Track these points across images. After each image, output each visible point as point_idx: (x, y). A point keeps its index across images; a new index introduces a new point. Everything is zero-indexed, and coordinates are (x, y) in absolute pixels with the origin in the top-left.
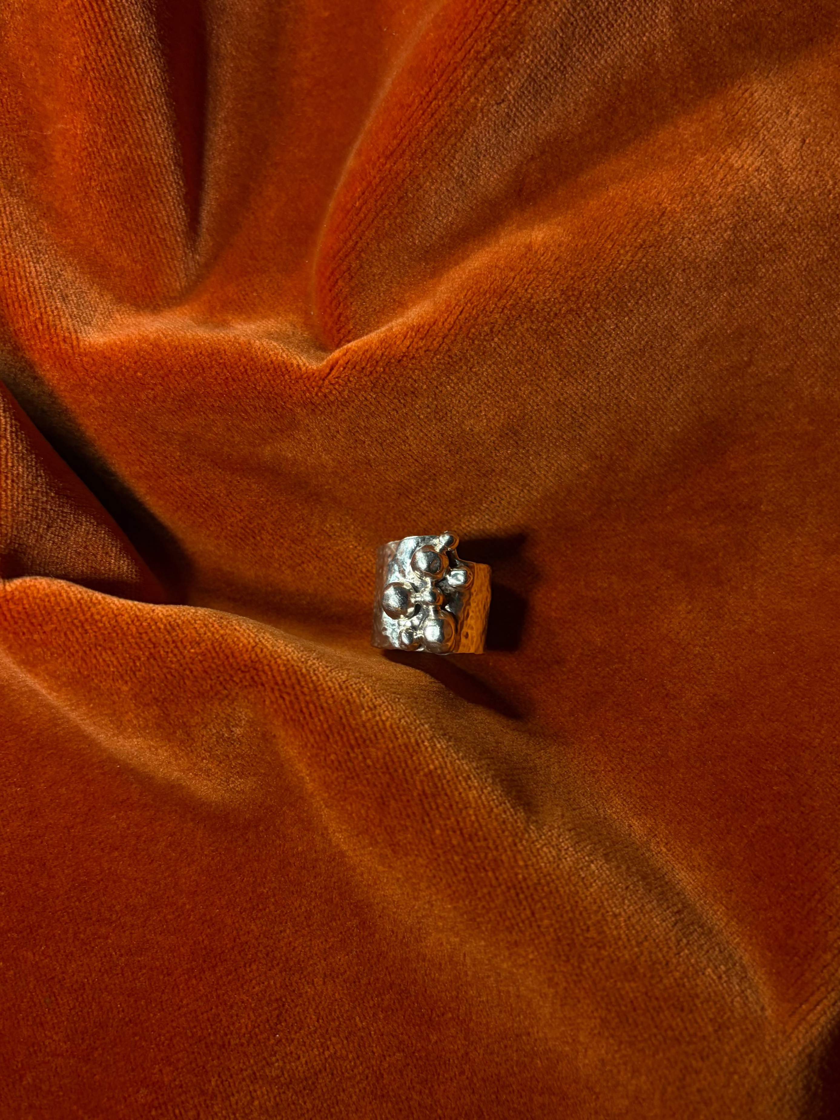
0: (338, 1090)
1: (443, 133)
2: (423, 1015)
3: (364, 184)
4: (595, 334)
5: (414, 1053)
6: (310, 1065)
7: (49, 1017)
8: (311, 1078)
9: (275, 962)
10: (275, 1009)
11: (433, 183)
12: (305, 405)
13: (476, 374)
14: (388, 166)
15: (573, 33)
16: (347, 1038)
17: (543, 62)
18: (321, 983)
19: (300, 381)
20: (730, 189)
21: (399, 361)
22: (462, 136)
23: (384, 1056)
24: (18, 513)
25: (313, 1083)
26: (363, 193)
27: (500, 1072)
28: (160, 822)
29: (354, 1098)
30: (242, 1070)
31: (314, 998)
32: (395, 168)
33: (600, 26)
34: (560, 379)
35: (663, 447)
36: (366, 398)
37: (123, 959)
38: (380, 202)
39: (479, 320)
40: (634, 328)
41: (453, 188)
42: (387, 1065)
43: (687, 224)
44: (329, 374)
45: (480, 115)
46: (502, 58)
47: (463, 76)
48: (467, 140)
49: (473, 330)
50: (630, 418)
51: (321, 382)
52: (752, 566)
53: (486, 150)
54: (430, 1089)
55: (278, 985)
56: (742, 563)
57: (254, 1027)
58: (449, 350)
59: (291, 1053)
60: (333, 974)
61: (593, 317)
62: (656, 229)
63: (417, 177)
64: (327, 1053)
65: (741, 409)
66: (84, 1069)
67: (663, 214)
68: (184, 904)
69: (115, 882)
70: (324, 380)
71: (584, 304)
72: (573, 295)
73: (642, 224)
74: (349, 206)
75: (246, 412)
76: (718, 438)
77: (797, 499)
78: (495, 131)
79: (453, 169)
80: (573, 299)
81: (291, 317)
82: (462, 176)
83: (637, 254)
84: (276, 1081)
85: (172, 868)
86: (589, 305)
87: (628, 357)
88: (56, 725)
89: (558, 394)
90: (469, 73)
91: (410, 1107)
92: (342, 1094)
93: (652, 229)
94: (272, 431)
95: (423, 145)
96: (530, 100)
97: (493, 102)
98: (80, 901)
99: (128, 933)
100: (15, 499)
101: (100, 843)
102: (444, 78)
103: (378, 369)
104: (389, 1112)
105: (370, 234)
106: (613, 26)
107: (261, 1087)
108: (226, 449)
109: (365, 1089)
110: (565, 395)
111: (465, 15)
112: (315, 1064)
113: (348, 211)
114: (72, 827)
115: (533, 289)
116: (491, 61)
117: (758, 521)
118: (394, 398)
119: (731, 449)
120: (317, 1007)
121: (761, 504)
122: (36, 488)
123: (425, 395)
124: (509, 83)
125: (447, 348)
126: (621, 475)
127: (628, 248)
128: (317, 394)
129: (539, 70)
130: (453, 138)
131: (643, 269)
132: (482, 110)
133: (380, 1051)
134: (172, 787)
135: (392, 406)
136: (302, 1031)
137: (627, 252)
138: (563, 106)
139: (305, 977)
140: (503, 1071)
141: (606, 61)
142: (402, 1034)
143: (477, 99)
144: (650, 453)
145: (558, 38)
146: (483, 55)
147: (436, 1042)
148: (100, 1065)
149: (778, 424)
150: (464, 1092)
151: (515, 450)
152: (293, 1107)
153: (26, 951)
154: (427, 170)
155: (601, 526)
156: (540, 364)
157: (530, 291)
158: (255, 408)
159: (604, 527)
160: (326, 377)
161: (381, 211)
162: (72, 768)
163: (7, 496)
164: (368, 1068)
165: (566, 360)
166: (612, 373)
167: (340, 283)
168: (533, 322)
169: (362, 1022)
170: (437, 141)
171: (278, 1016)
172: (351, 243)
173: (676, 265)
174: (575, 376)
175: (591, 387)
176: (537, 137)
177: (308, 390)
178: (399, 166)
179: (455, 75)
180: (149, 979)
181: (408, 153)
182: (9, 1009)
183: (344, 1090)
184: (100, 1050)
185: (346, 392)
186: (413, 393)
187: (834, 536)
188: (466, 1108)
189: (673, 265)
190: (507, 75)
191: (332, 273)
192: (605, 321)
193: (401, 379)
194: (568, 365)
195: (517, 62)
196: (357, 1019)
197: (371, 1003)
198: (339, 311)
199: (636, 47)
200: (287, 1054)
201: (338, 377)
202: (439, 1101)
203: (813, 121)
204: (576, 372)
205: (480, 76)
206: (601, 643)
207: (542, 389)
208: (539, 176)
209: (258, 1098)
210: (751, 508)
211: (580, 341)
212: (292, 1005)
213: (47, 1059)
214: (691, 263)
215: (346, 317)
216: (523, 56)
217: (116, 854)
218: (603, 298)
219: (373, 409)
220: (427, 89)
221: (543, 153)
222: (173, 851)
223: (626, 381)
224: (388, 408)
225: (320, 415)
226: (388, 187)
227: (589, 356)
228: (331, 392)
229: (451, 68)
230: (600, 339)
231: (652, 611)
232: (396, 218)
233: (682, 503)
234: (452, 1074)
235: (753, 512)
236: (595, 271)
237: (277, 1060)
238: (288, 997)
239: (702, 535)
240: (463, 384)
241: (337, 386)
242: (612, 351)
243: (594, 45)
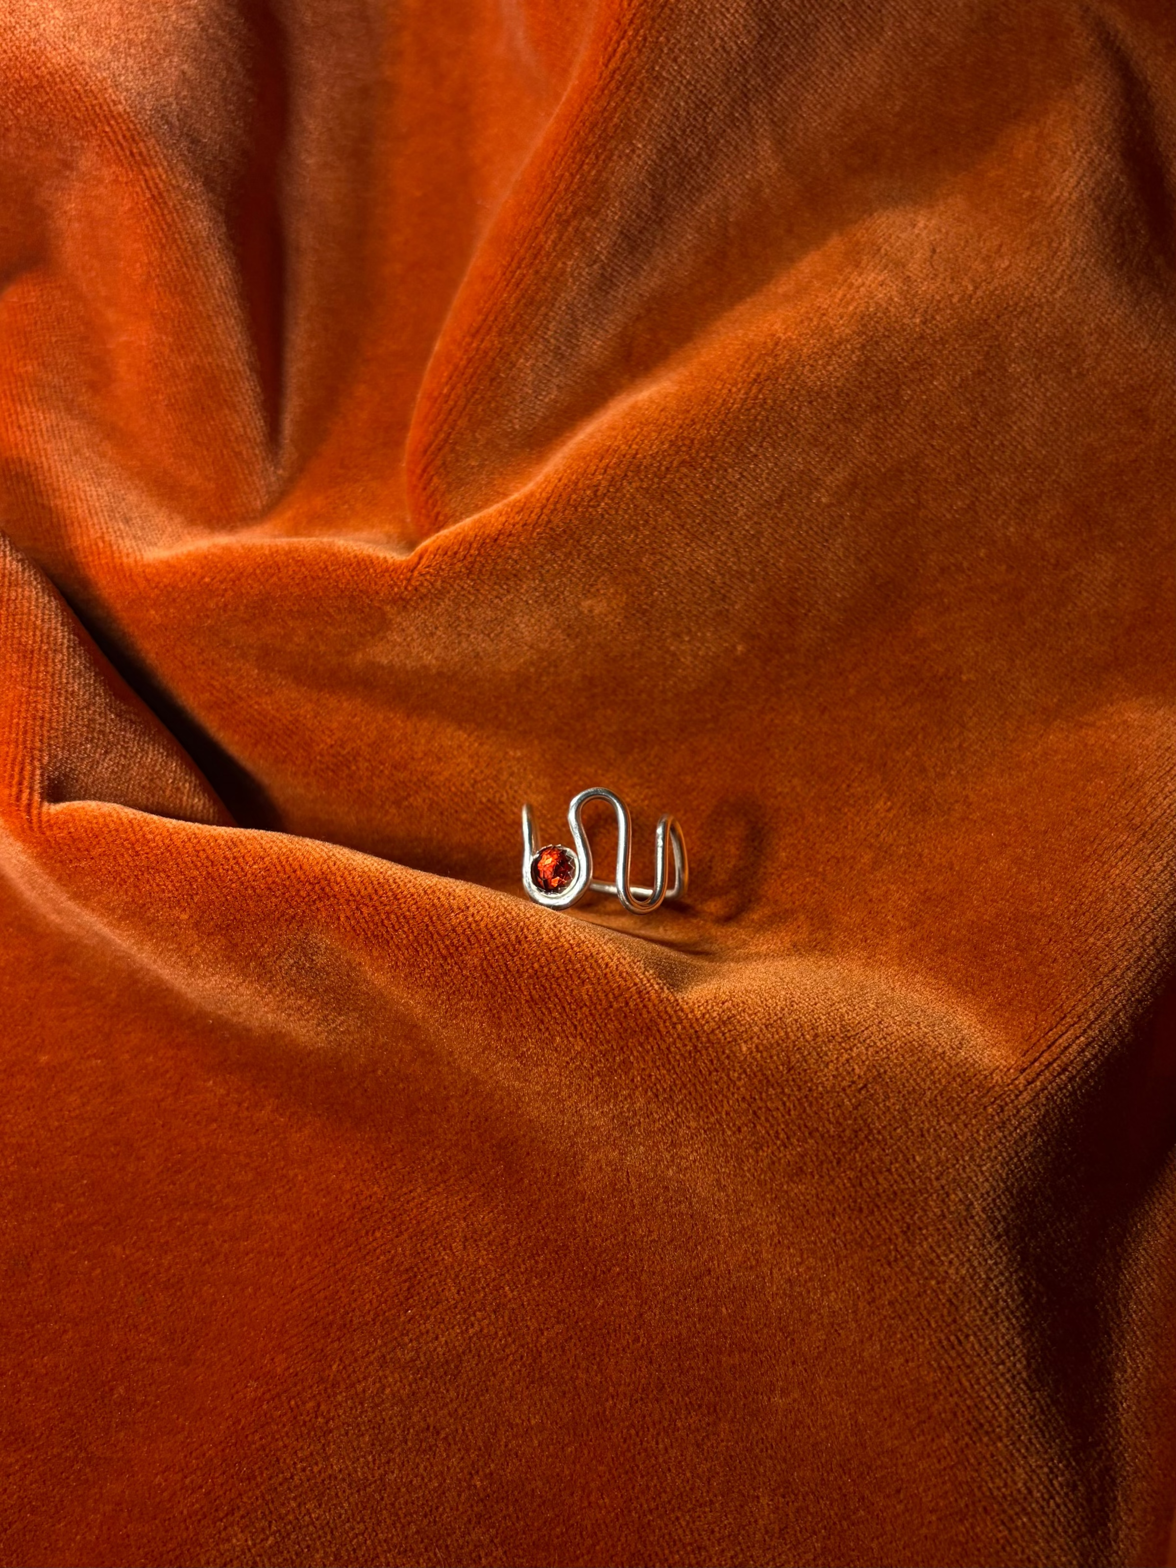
0: (487, 1375)
1: (531, 303)
2: (586, 1274)
3: (451, 367)
4: (718, 487)
5: (577, 1322)
6: (451, 1346)
7: (143, 1319)
8: (453, 1360)
9: (404, 1227)
10: (405, 1281)
11: (527, 360)
12: (394, 602)
13: (585, 547)
14: (474, 345)
15: (664, 183)
16: (495, 1312)
17: (634, 217)
18: (461, 1247)
19: (387, 574)
20: (851, 308)
21: (496, 540)
22: (553, 305)
23: (541, 1330)
24: (71, 733)
25: (456, 1367)
26: (450, 378)
27: (680, 1334)
28: (264, 1083)
29: (507, 1383)
30: (368, 1353)
31: (452, 1266)
32: (482, 346)
33: (694, 171)
34: (687, 544)
35: (832, 618)
36: (462, 588)
37: (226, 1245)
38: (469, 386)
39: (580, 485)
40: (764, 475)
41: (551, 362)
42: (545, 1341)
43: (805, 350)
44: (418, 563)
45: (570, 280)
46: (587, 219)
47: (546, 242)
48: (560, 308)
49: (574, 496)
50: (784, 586)
51: (409, 574)
52: (960, 746)
53: (583, 317)
54: (599, 1364)
55: (408, 1253)
56: (946, 744)
57: (380, 1304)
58: (549, 521)
59: (427, 1332)
60: (475, 1236)
61: (711, 467)
62: (770, 360)
63: (508, 354)
64: (471, 1331)
65: (920, 563)
66: (185, 1372)
67: (777, 344)
68: (296, 1175)
69: (214, 1158)
70: (412, 571)
71: (697, 452)
72: (684, 445)
73: (753, 358)
74: (436, 394)
75: (330, 616)
76: (899, 601)
77: (1004, 663)
78: (590, 295)
79: (549, 342)
80: (684, 449)
81: (387, 528)
82: (559, 348)
83: (750, 389)
84: (411, 1364)
85: (281, 1136)
86: (703, 454)
87: (764, 510)
88: (136, 982)
89: (688, 562)
90: (552, 237)
91: (575, 1388)
92: (492, 1379)
93: (766, 361)
94: (361, 635)
95: (511, 319)
96: (626, 258)
97: (583, 265)
98: (174, 1184)
99: (230, 1216)
100: (68, 718)
101: (195, 1116)
102: (526, 245)
103: (472, 552)
104: (551, 1397)
105: (462, 423)
106: (709, 169)
107: (392, 1373)
108: (311, 662)
109: (520, 1371)
110: (697, 563)
111: (542, 178)
112: (457, 1344)
113: (436, 399)
114: (163, 1100)
115: (637, 444)
116: (575, 223)
117: (960, 694)
118: (495, 583)
119: (916, 612)
120: (457, 1276)
121: (961, 673)
122: (92, 708)
123: (530, 576)
124: (598, 243)
125: (546, 519)
126: (787, 657)
127: (739, 386)
128: (406, 588)
129: (631, 225)
130: (543, 308)
131: (761, 406)
132: (572, 276)
133: (536, 1325)
134: (273, 1037)
135: (495, 593)
136: (440, 1306)
137: (739, 390)
138: (665, 258)
139: (440, 1242)
140: (684, 1332)
141: (707, 206)
142: (561, 1301)
143: (564, 263)
144: (818, 627)
145: (647, 191)
146: (565, 217)
147: (603, 1307)
148: (204, 1364)
149: (969, 576)
150: (639, 1363)
151: (647, 632)
152: (433, 1395)
153: (116, 1245)
154: (518, 345)
155: (772, 720)
156: (660, 528)
157: (634, 446)
158: (339, 609)
159: (777, 721)
160: (415, 568)
161: (472, 396)
162: (159, 1032)
163: (58, 714)
164: (523, 1346)
165: (689, 521)
166: (747, 531)
167: (435, 480)
168: (642, 480)
169: (512, 1291)
170: (525, 313)
171: (409, 1289)
172: (442, 436)
173: (800, 398)
174: (705, 539)
175: (726, 550)
176: (641, 295)
177: (396, 584)
178: (486, 344)
179: (537, 241)
180: (257, 1264)
181: (495, 329)
182: (97, 1312)
183: (494, 1375)
184: (203, 1349)
185: (439, 583)
186: (515, 575)
187: (1055, 700)
188: (643, 1381)
189: (797, 398)
190: (595, 235)
191: (424, 470)
192: (726, 470)
193: (499, 560)
194: (692, 527)
195: (604, 220)
196: (507, 1288)
197: (523, 1266)
198: (436, 510)
199: (738, 186)
200: (422, 1334)
201: (429, 566)
202: (611, 1378)
203: (944, 230)
204: (704, 535)
205: (565, 239)
206: (787, 857)
207: (668, 558)
208: (648, 337)
209: (390, 1386)
210: (949, 679)
211: (702, 497)
212: (426, 1275)
213: (141, 1366)
214: (817, 393)
215: (446, 515)
216: (610, 214)
217: (214, 1126)
218: (719, 444)
219: (473, 599)
220: (508, 258)
221: (649, 310)
222: (281, 1115)
223: (768, 540)
224: (490, 597)
225: (414, 611)
226: (478, 368)
227: (715, 514)
228: (422, 585)
229: (533, 233)
230: (724, 493)
231: (845, 814)
232: (489, 402)
233: (867, 683)
234: (625, 1343)
235: (952, 682)
236: (706, 415)
237: (411, 1341)
238: (421, 1265)
239: (894, 717)
240: (572, 561)
241: (428, 577)
242: (742, 505)
243: (690, 191)
